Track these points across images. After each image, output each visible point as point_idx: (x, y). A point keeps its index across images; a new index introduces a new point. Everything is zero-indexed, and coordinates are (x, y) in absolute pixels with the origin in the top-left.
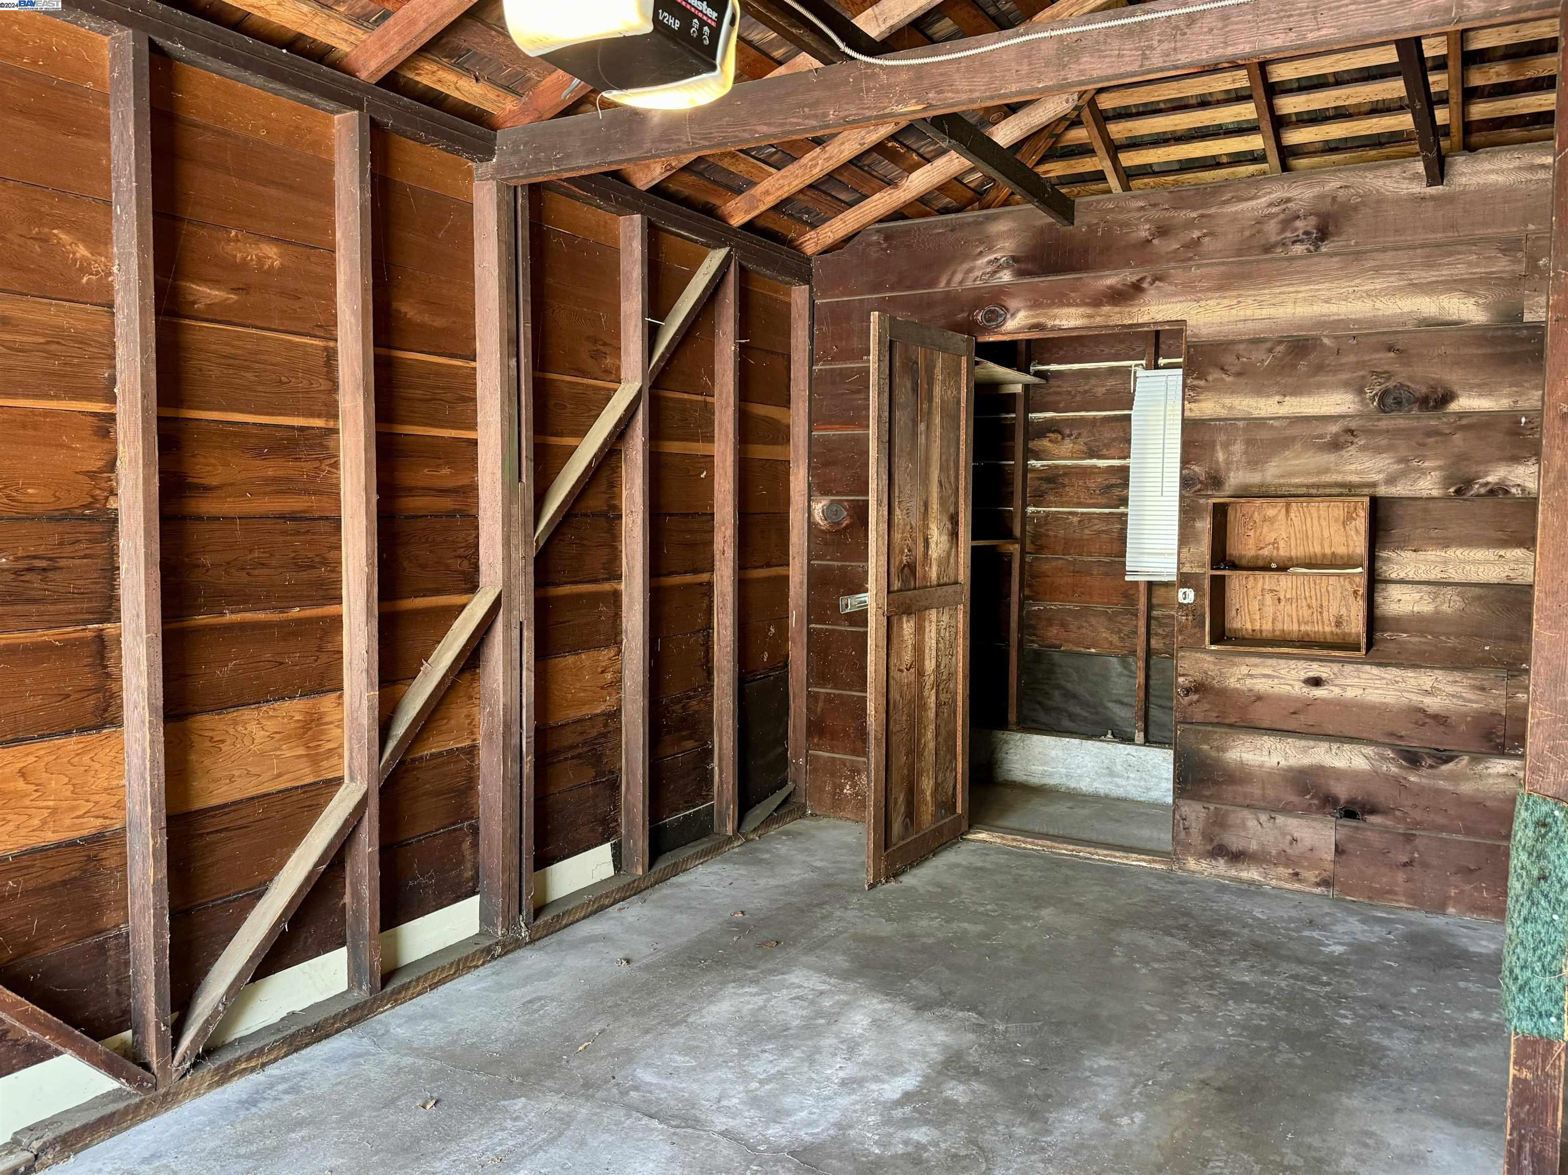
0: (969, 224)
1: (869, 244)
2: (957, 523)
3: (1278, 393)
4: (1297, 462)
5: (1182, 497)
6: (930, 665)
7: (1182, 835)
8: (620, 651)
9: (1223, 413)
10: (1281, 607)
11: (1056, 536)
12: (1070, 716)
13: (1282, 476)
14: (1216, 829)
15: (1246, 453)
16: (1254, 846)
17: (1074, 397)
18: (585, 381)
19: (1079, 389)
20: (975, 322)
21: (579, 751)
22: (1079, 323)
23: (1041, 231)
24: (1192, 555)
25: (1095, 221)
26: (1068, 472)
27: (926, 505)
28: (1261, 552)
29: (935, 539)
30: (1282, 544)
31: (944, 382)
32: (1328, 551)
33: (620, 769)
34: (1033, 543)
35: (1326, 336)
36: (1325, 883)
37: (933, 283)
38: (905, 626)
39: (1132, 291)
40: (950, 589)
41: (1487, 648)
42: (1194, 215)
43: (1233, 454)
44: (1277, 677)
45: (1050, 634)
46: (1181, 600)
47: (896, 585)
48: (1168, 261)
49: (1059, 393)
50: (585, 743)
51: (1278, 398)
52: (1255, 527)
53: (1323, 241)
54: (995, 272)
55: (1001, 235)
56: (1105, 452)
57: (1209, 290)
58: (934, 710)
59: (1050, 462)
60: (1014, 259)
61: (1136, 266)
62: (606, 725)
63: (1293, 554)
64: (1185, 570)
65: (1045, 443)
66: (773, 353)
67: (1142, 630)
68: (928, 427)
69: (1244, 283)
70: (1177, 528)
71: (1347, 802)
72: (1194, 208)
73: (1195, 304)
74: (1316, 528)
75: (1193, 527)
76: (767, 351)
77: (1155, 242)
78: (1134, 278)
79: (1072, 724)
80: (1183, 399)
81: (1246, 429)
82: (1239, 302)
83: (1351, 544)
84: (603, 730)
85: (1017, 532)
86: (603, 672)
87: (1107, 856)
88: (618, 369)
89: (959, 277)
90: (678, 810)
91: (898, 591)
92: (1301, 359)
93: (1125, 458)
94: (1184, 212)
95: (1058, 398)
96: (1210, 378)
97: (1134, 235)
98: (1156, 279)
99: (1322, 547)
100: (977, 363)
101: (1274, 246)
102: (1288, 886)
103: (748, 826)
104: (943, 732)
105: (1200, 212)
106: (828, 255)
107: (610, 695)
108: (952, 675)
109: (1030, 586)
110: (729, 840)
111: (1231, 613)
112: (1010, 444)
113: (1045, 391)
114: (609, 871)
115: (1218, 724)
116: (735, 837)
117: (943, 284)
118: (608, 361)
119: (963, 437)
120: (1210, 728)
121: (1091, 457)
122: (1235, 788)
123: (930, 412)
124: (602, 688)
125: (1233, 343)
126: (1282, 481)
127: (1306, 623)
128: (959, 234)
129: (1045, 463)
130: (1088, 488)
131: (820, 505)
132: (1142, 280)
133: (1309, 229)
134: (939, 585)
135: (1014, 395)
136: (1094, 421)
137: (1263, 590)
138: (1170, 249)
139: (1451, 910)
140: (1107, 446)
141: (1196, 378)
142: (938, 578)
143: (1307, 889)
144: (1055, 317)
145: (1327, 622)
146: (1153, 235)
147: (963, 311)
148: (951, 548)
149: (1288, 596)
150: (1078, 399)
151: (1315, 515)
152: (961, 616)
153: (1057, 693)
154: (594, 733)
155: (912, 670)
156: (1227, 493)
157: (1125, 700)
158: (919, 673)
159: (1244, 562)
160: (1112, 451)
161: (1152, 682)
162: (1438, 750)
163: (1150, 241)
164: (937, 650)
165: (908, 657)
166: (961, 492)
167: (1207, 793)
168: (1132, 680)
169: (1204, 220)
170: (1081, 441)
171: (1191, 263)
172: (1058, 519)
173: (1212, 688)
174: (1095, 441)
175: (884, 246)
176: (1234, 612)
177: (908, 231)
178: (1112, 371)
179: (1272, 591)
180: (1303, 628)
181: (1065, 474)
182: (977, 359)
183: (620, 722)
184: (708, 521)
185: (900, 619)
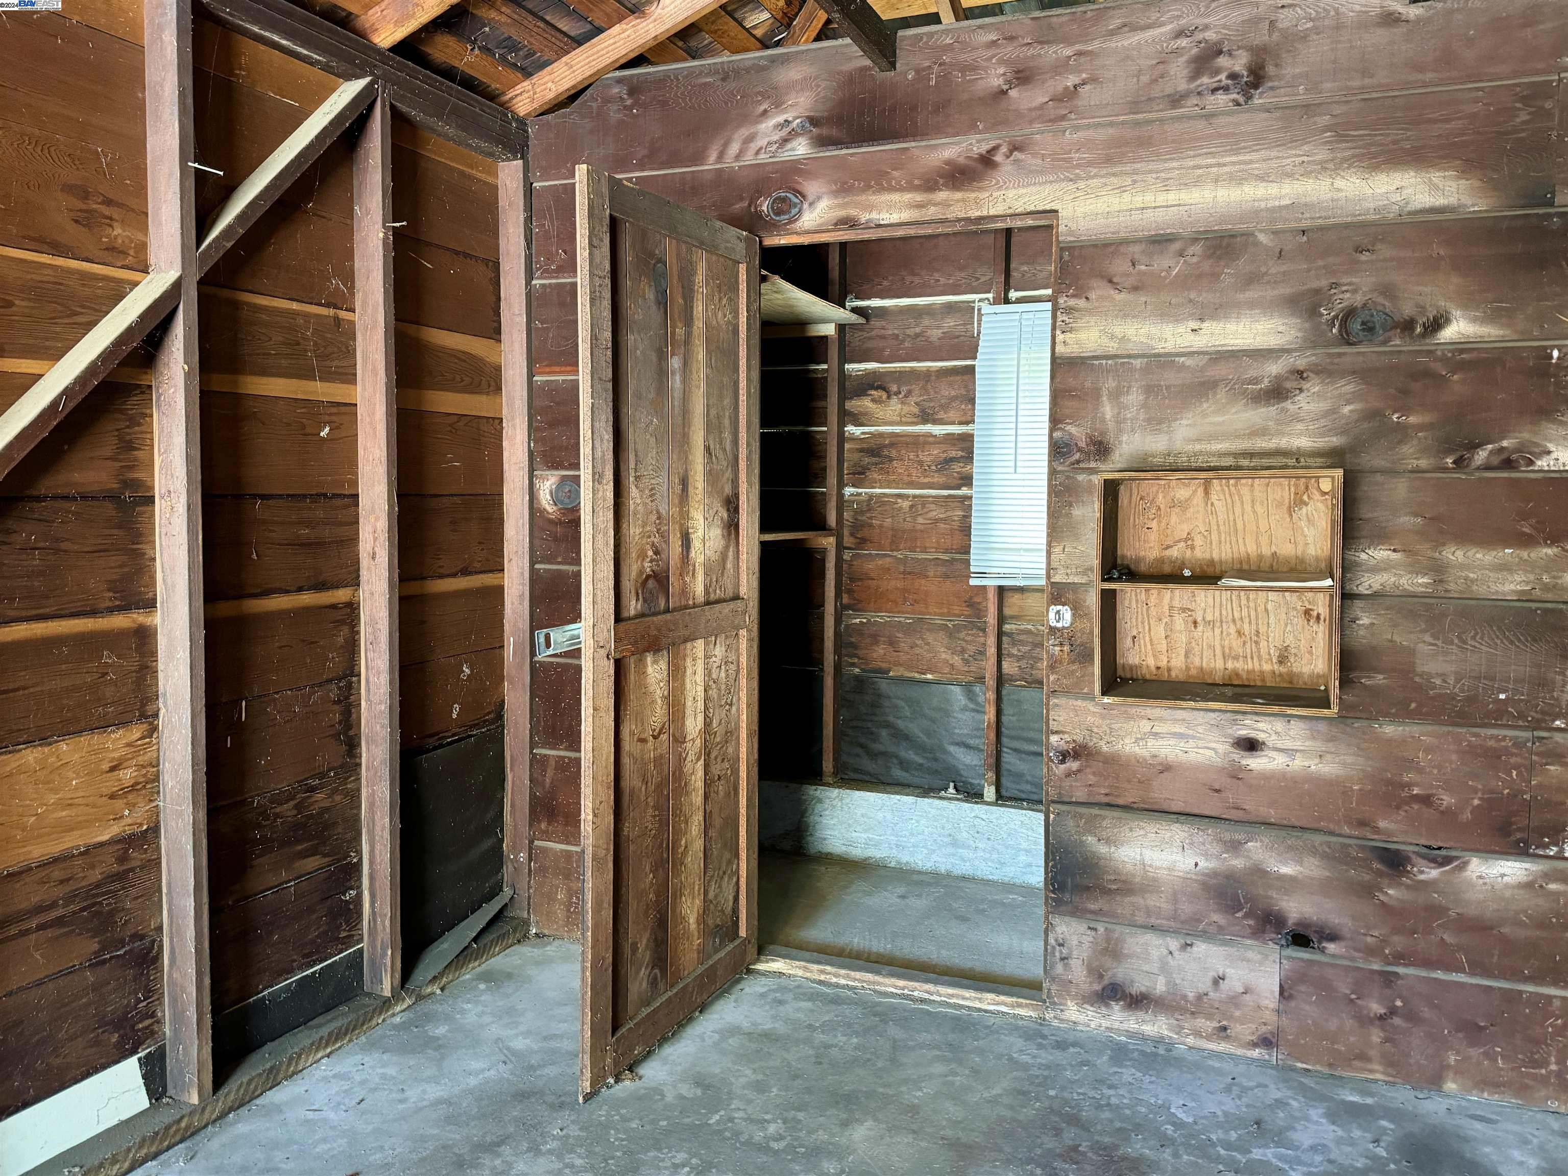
0: (748, 70)
1: (607, 101)
2: (736, 510)
3: (1192, 316)
4: (1221, 419)
5: (1052, 473)
6: (693, 725)
7: (1059, 968)
8: (154, 729)
9: (1112, 347)
10: (1197, 634)
11: (881, 526)
12: (901, 763)
13: (1199, 440)
14: (1108, 962)
15: (1145, 406)
16: (1160, 987)
17: (903, 341)
18: (60, 261)
19: (908, 332)
20: (759, 216)
21: (59, 912)
22: (905, 216)
23: (852, 79)
24: (1069, 555)
25: (927, 64)
26: (896, 441)
27: (685, 483)
28: (1168, 553)
29: (700, 533)
30: (1198, 541)
31: (710, 298)
32: (1266, 551)
33: (160, 929)
34: (852, 534)
35: (1261, 231)
36: (1266, 1042)
37: (698, 158)
38: (650, 670)
39: (980, 167)
40: (727, 608)
41: (1502, 696)
42: (1068, 52)
43: (1126, 407)
44: (1193, 737)
45: (875, 655)
46: (1053, 623)
47: (633, 606)
48: (1031, 122)
49: (883, 337)
50: (70, 898)
51: (1193, 324)
52: (1158, 516)
53: (1256, 87)
54: (785, 141)
55: (791, 86)
56: (941, 415)
57: (1090, 164)
58: (701, 792)
59: (872, 429)
60: (813, 121)
61: (986, 130)
62: (123, 858)
63: (1216, 556)
64: (1057, 579)
65: (865, 404)
66: (467, 255)
67: (992, 650)
68: (686, 364)
69: (1142, 152)
70: (1045, 515)
71: (1298, 924)
72: (1067, 41)
73: (1071, 186)
74: (1250, 516)
75: (1069, 515)
76: (458, 253)
77: (1013, 93)
78: (984, 148)
79: (904, 774)
80: (1054, 328)
81: (1146, 370)
82: (1135, 182)
83: (1300, 539)
84: (116, 868)
85: (832, 520)
86: (113, 769)
87: (952, 996)
88: (143, 247)
89: (734, 148)
90: (290, 972)
91: (637, 617)
92: (1227, 266)
93: (967, 423)
94: (1054, 48)
95: (882, 344)
96: (1093, 295)
97: (981, 84)
98: (1015, 148)
99: (1258, 545)
100: (764, 279)
101: (1184, 96)
102: (1212, 1046)
103: (422, 973)
104: (717, 821)
105: (1078, 47)
106: (550, 117)
107: (131, 806)
108: (731, 734)
109: (850, 592)
110: (386, 1004)
111: (1124, 643)
112: (821, 404)
113: (865, 335)
114: (143, 1102)
115: (1109, 805)
116: (396, 997)
117: (713, 157)
118: (118, 231)
119: (743, 384)
120: (1095, 811)
121: (925, 421)
122: (1133, 899)
123: (688, 341)
124: (112, 797)
125: (1126, 242)
126: (1198, 447)
127: (1236, 658)
128: (732, 85)
129: (867, 429)
130: (921, 463)
131: (548, 484)
132: (995, 149)
133: (1237, 68)
134: (708, 603)
135: (824, 338)
136: (928, 373)
137: (1171, 608)
138: (1034, 105)
139: (1451, 1086)
140: (945, 407)
141: (1073, 296)
142: (707, 591)
143: (1240, 1052)
144: (870, 208)
145: (1265, 656)
146: (1009, 82)
147: (741, 199)
148: (727, 547)
149: (1209, 617)
150: (906, 344)
151: (1247, 498)
152: (743, 645)
153: (884, 733)
154: (96, 875)
155: (664, 737)
156: (1119, 466)
157: (971, 742)
158: (676, 740)
159: (1143, 568)
160: (952, 415)
161: (1004, 719)
162: (1429, 847)
163: (1004, 93)
164: (707, 699)
165: (657, 715)
166: (742, 464)
167: (1092, 907)
168: (978, 717)
169: (1083, 59)
170: (912, 400)
171: (1064, 123)
172: (884, 504)
173: (1099, 753)
174: (931, 400)
175: (629, 102)
176: (1129, 641)
177: (661, 82)
178: (950, 308)
179: (1184, 610)
180: (1230, 665)
181: (892, 445)
182: (764, 272)
183: (158, 848)
184: (346, 507)
185: (641, 662)
